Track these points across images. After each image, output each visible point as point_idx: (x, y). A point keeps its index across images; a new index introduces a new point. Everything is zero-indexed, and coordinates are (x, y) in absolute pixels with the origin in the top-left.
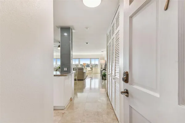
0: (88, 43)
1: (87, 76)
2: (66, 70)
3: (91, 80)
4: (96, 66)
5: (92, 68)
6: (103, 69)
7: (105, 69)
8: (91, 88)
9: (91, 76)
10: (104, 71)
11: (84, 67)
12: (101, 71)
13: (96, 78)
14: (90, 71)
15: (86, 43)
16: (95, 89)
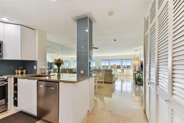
0: (116, 40)
1: (118, 78)
2: (83, 73)
3: (122, 82)
4: (128, 68)
5: (123, 70)
6: (137, 72)
7: (140, 72)
8: (122, 91)
9: (122, 79)
10: (139, 74)
11: (115, 69)
12: (135, 74)
13: (128, 81)
14: (121, 72)
15: (114, 40)
16: (127, 92)
